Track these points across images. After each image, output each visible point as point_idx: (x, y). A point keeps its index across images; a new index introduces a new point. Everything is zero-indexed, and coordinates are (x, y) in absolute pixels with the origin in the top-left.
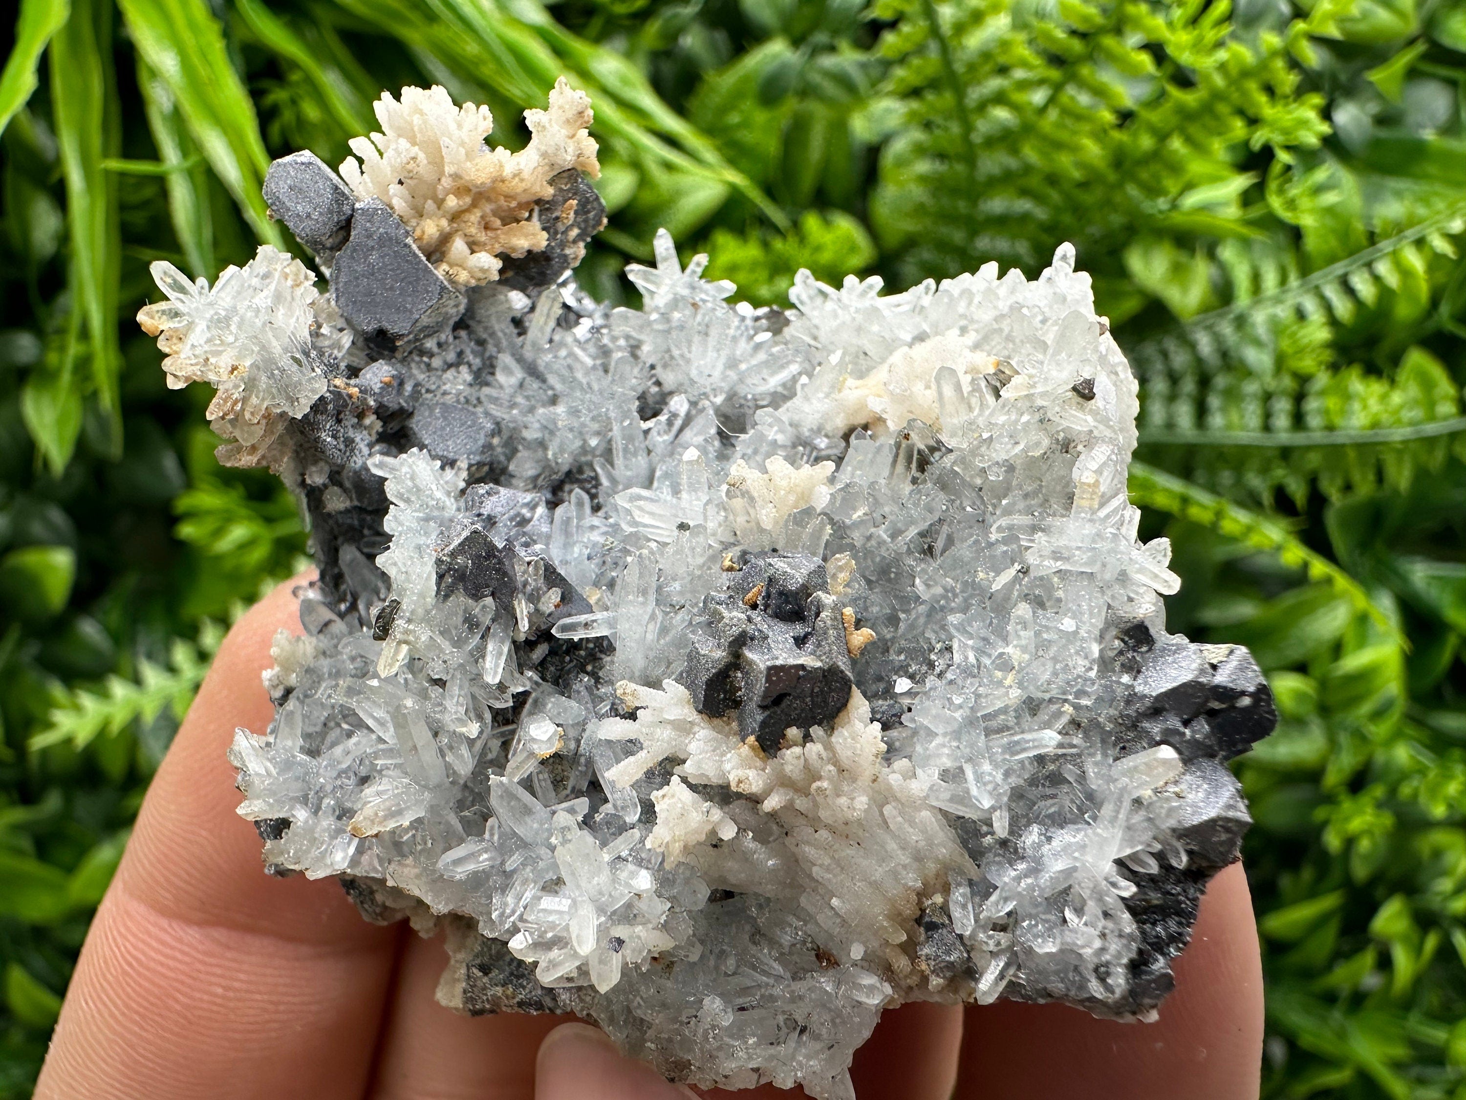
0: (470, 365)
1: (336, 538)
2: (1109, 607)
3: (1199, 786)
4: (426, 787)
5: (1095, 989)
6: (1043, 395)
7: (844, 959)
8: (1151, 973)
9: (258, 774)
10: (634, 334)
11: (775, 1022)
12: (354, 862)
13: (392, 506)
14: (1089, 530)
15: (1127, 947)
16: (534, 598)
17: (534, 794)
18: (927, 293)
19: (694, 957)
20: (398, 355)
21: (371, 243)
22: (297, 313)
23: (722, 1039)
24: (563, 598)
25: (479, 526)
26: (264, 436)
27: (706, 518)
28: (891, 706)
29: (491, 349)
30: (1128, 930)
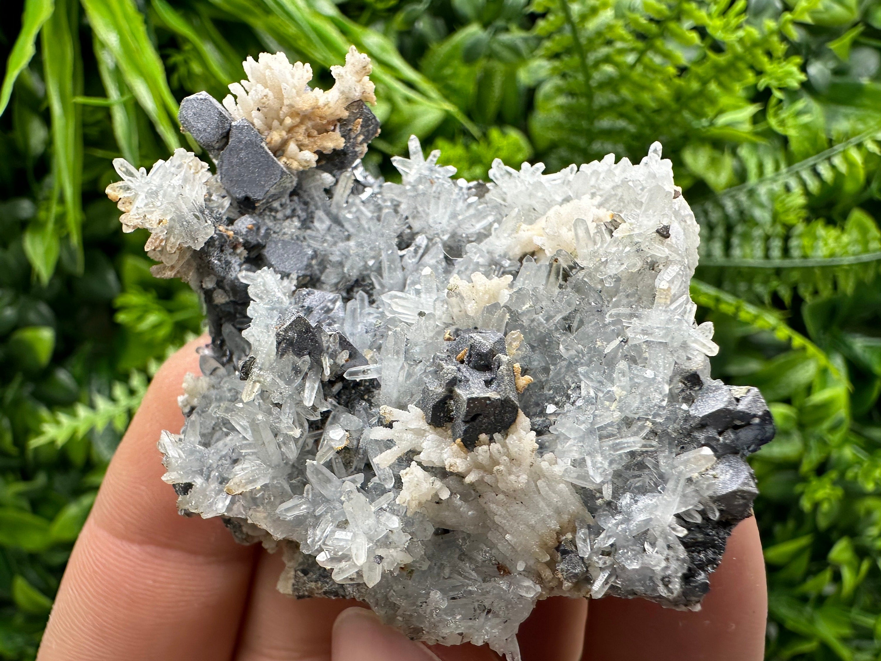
0: (299, 217)
1: (221, 319)
2: (676, 363)
3: (727, 471)
4: (269, 466)
5: (662, 591)
6: (640, 235)
7: (513, 571)
8: (696, 582)
9: (173, 457)
10: (396, 198)
11: (472, 607)
12: (229, 509)
13: (251, 302)
14: (664, 317)
15: (681, 566)
16: (333, 356)
17: (333, 471)
18: (571, 173)
19: (425, 567)
20: (257, 212)
21: (241, 147)
22: (197, 188)
23: (441, 616)
24: (350, 356)
25: (302, 314)
26: (178, 260)
27: (435, 309)
28: (544, 421)
29: (312, 208)
30: (682, 557)
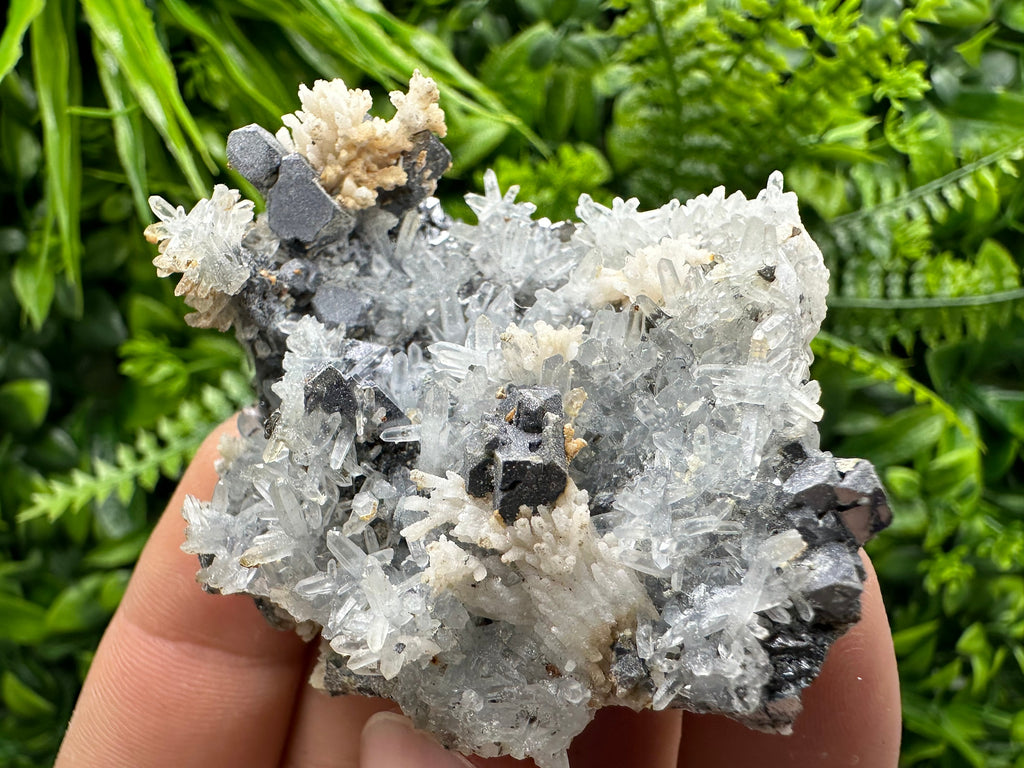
0: (357, 263)
2: (774, 431)
3: (827, 562)
4: (292, 537)
5: (737, 705)
6: (736, 278)
7: (563, 672)
8: (782, 697)
9: (195, 525)
10: (467, 240)
11: (514, 713)
12: (251, 585)
13: (287, 353)
14: (759, 374)
15: (762, 676)
16: (369, 413)
17: (364, 546)
18: (672, 209)
19: (459, 661)
20: (309, 255)
21: (291, 183)
23: (476, 721)
24: (389, 415)
25: (332, 365)
26: (213, 307)
27: (487, 362)
29: (372, 251)
30: (763, 664)
